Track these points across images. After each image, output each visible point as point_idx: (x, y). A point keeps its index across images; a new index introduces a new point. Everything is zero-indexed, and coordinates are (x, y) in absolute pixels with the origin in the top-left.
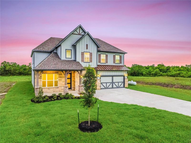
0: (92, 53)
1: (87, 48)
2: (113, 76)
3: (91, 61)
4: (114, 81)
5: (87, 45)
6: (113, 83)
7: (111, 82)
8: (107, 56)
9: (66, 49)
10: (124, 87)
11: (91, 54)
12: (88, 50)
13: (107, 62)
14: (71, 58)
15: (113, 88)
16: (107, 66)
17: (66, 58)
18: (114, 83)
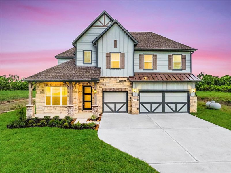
0: (124, 53)
1: (115, 46)
2: (164, 92)
3: (123, 66)
4: (166, 101)
5: (115, 41)
6: (164, 103)
7: (161, 101)
8: (155, 57)
9: (83, 51)
10: (188, 111)
11: (123, 56)
12: (117, 50)
13: (155, 67)
14: (91, 64)
15: (164, 111)
16: (155, 74)
17: (84, 64)
18: (167, 103)
